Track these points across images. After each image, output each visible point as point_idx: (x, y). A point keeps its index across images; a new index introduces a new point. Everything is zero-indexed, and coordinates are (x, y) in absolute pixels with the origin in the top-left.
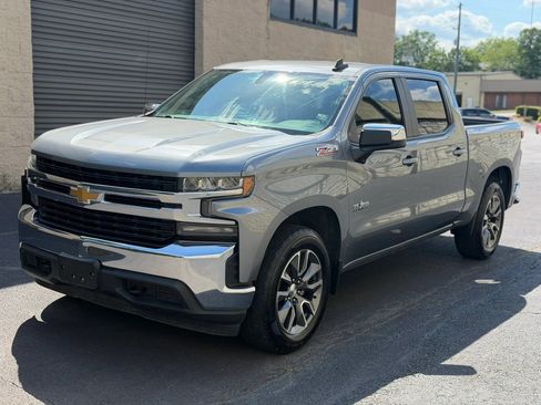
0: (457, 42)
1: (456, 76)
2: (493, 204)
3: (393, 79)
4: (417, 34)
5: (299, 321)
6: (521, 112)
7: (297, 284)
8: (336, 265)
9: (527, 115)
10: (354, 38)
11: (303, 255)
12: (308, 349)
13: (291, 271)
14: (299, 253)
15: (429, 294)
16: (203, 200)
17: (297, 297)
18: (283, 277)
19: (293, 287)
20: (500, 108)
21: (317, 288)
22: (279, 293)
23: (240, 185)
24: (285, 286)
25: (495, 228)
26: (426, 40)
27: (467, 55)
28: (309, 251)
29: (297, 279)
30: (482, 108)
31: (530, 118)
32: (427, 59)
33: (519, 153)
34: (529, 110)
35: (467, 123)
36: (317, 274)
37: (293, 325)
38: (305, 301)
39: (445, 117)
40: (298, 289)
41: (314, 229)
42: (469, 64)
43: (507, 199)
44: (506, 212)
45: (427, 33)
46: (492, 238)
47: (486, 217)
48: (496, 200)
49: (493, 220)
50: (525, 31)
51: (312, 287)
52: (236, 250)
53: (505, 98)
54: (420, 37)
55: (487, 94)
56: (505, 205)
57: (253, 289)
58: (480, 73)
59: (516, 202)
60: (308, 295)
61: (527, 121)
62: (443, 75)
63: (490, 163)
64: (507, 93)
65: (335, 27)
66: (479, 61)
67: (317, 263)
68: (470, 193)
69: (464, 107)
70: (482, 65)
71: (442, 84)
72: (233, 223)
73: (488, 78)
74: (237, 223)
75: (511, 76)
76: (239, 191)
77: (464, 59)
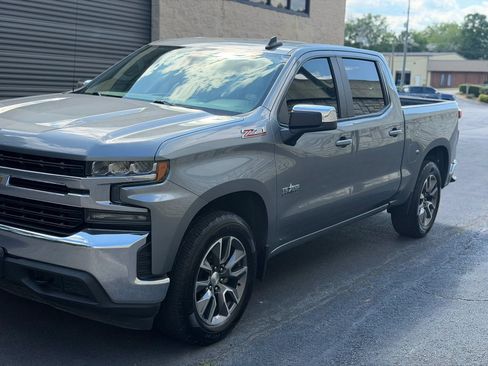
0: (406, 25)
1: (405, 56)
2: (429, 183)
3: (328, 58)
4: (370, 17)
5: (220, 311)
6: (463, 90)
7: (219, 272)
8: (262, 251)
9: (469, 93)
10: (307, 19)
11: (225, 243)
12: (231, 339)
13: (212, 259)
14: (220, 241)
15: (363, 275)
16: (113, 186)
17: (220, 285)
18: (202, 266)
19: (215, 275)
20: (445, 86)
21: (241, 276)
22: (198, 283)
23: (154, 169)
24: (205, 275)
25: (431, 206)
26: (378, 23)
27: (416, 37)
28: (232, 238)
29: (219, 266)
30: (428, 86)
31: (471, 95)
32: (380, 40)
33: (456, 132)
34: (471, 88)
35: (405, 102)
36: (242, 260)
37: (215, 315)
38: (228, 289)
39: (382, 96)
40: (221, 277)
41: (238, 214)
42: (417, 45)
43: (443, 178)
44: (442, 191)
45: (379, 16)
46: (429, 217)
47: (422, 196)
48: (433, 179)
49: (429, 198)
50: (469, 16)
51: (236, 274)
52: (149, 239)
53: (449, 76)
54: (373, 19)
55: (433, 73)
56: (441, 184)
57: (167, 280)
58: (427, 53)
59: (453, 180)
60: (232, 282)
61: (469, 98)
62: (381, 55)
63: (428, 143)
64: (451, 72)
65: (288, 7)
66: (426, 43)
67: (242, 249)
68: (406, 173)
69: (412, 84)
70: (429, 46)
71: (380, 64)
72: (145, 211)
73: (435, 58)
74: (149, 211)
75: (455, 57)
76: (152, 176)
77: (412, 41)
